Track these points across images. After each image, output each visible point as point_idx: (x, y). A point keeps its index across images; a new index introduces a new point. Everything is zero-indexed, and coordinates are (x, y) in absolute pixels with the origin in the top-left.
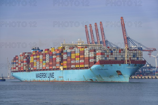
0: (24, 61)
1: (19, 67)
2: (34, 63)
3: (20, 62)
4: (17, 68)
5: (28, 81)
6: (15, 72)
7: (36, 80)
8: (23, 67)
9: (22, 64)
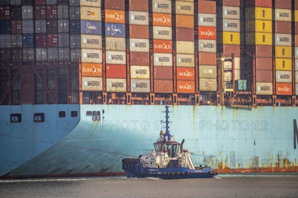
0: (206, 28)
1: (157, 62)
2: (279, 52)
3: (162, 32)
4: (140, 74)
5: (234, 171)
6: (121, 98)
7: (291, 159)
8: (196, 70)
9: (185, 47)
